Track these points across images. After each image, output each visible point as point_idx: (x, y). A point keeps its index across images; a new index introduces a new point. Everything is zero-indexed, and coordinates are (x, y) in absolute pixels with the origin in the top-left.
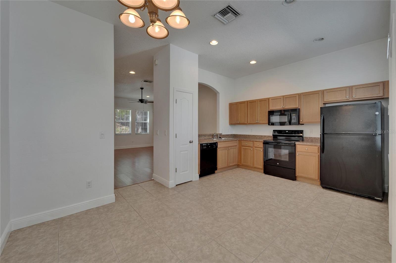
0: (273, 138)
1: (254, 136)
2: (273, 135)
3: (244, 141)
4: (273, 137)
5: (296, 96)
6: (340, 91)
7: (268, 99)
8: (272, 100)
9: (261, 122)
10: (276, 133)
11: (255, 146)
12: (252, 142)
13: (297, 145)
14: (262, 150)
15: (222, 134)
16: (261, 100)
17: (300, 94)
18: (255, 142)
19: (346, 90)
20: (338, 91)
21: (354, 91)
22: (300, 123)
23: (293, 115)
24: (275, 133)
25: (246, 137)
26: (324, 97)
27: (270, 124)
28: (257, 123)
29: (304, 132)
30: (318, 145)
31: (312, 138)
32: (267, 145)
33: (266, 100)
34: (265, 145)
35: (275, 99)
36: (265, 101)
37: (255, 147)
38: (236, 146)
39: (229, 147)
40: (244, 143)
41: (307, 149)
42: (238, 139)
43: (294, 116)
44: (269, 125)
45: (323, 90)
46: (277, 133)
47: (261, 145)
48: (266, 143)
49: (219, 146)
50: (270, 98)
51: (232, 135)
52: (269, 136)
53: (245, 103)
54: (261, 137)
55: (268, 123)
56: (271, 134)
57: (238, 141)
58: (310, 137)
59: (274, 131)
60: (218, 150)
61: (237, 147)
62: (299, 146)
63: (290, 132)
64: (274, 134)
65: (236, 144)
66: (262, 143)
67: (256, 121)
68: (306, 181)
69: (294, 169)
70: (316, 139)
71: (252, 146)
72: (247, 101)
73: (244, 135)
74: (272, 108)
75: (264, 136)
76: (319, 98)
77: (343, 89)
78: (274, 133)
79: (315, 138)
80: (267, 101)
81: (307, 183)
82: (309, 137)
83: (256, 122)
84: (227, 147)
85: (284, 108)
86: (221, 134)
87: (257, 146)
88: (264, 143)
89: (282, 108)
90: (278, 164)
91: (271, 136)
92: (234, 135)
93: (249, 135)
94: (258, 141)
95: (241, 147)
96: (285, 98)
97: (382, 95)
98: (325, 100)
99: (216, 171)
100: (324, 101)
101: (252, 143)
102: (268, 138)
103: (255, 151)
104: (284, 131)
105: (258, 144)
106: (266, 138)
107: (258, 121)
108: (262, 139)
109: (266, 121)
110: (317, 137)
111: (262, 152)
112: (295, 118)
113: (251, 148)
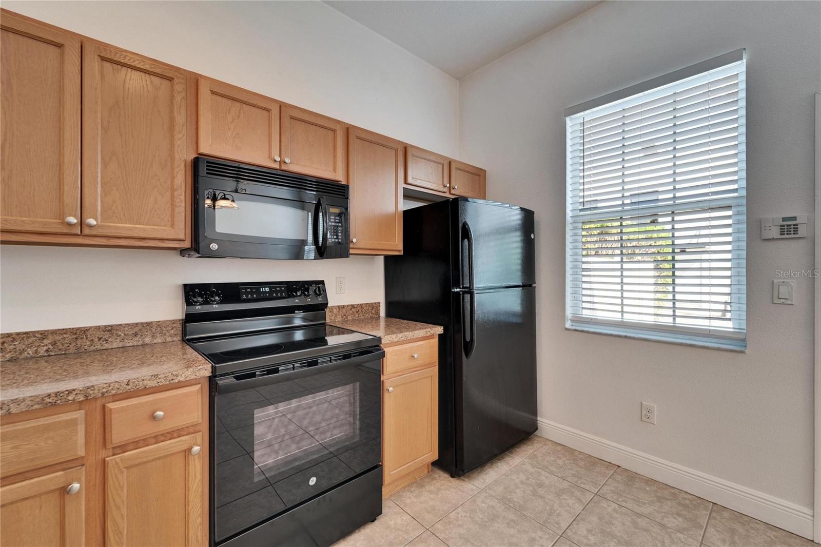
8: (212, 94)
11: (123, 433)
13: (387, 350)
17: (348, 130)
19: (443, 165)
23: (332, 210)
26: (408, 167)
29: (328, 289)
31: (344, 307)
37: (121, 448)
43: (335, 214)
55: (184, 237)
56: (163, 309)
62: (391, 350)
63: (281, 292)
67: (60, 217)
70: (355, 309)
71: (83, 454)
76: (396, 167)
77: (440, 160)
82: (337, 307)
85: (284, 168)
87: (146, 431)
89: (274, 165)
96: (291, 117)
98: (410, 180)
102: (137, 339)
103: (119, 483)
104: (251, 289)
105: (160, 413)
106: (121, 345)
107: (96, 219)
108: (86, 352)
109: (172, 225)
110: (358, 304)
111: (196, 457)
112: (337, 227)
113: (59, 474)
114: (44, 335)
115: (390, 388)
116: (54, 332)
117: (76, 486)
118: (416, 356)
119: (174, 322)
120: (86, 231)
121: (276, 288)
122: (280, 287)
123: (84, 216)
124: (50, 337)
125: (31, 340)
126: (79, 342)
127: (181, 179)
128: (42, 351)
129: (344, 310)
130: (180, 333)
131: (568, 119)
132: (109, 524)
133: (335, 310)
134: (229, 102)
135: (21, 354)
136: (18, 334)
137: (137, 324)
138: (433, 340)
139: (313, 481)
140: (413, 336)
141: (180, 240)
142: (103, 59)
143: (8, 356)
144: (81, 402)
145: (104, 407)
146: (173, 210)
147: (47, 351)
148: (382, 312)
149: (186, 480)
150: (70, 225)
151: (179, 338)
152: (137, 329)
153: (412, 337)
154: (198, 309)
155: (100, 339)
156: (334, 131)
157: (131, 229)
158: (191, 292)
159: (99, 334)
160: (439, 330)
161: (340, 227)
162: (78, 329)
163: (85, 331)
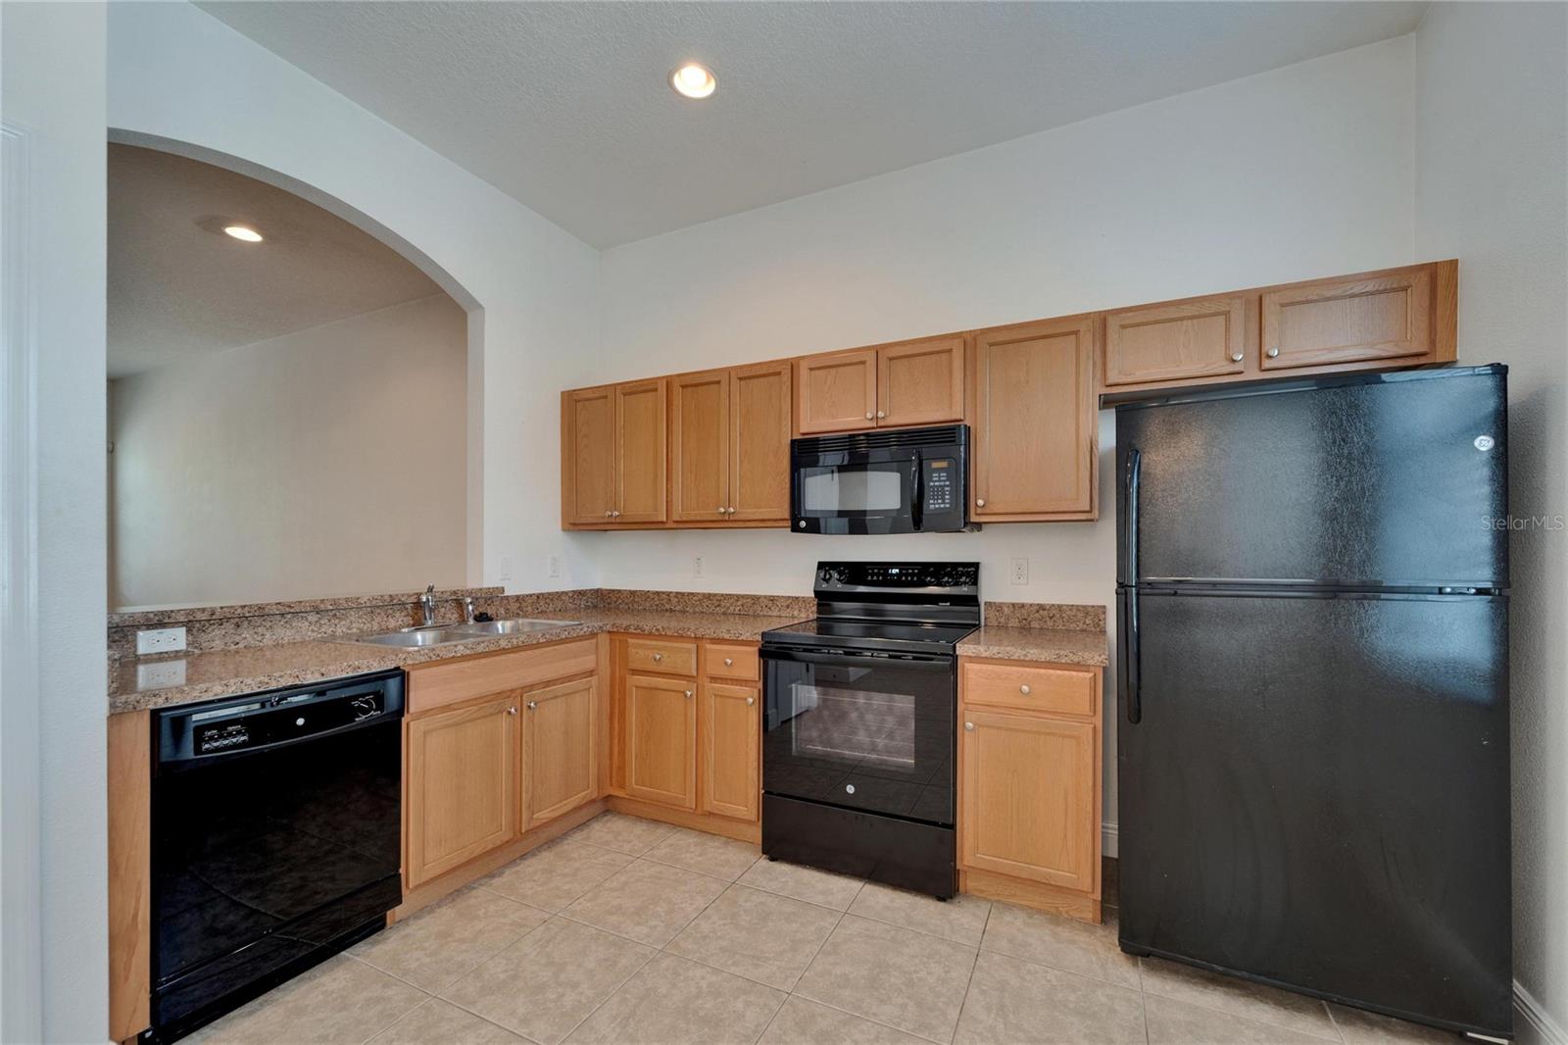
0: (819, 612)
1: (709, 596)
2: (816, 592)
3: (642, 634)
4: (819, 605)
5: (950, 351)
6: (1195, 321)
7: (793, 365)
8: (811, 369)
9: (750, 513)
10: (831, 582)
11: (712, 669)
12: (693, 646)
13: (967, 665)
14: (751, 700)
15: (503, 590)
16: (750, 375)
17: (975, 339)
18: (708, 646)
19: (1227, 314)
20: (1185, 322)
21: (1271, 320)
22: (974, 518)
23: (935, 465)
24: (827, 581)
25: (667, 606)
26: (1109, 355)
27: (803, 524)
28: (725, 523)
29: (984, 576)
30: (1091, 662)
31: (1023, 606)
32: (784, 665)
33: (779, 373)
34: (772, 663)
35: (829, 364)
36: (771, 378)
37: (714, 679)
38: (591, 673)
39: (531, 687)
40: (641, 652)
41: (1025, 688)
42: (609, 628)
43: (938, 476)
44: (795, 529)
45: (1100, 312)
46: (839, 580)
47: (749, 664)
48: (774, 651)
49: (417, 701)
50: (803, 358)
51: (581, 593)
52: (797, 598)
53: (656, 390)
54: (749, 606)
55: (786, 515)
56: (802, 584)
57: (604, 639)
58: (1013, 605)
59: (822, 566)
60: (413, 732)
61: (594, 680)
62: (976, 667)
63: (912, 575)
64: (824, 586)
65: (588, 662)
66: (755, 650)
67: (718, 509)
68: (1014, 896)
69: (945, 826)
70: (1046, 612)
71: (695, 674)
72: (669, 381)
73: (658, 593)
74: (813, 423)
75: (765, 597)
76: (1077, 364)
77: (1214, 308)
78: (824, 579)
79: (1041, 607)
80: (786, 377)
81: (1022, 908)
82: (1008, 605)
83: (722, 510)
84: (512, 691)
85: (881, 423)
86: (494, 595)
87: (723, 672)
88: (764, 654)
89: (868, 425)
90: (850, 789)
91: (804, 599)
92: (598, 593)
93: (683, 594)
94: (727, 636)
95: (623, 681)
96: (891, 359)
97: (1422, 350)
98: (1113, 378)
99: (395, 914)
100: (1109, 382)
101: (689, 651)
102: (788, 610)
103: (710, 704)
104: (876, 569)
105: (728, 661)
106: (778, 613)
107: (734, 508)
108: (758, 616)
110: (1053, 605)
111: (752, 709)
112: (943, 487)
113: (684, 682)
114: (738, 597)
115: (970, 725)
116: (743, 596)
117: (689, 693)
120: (733, 517)
121: (907, 569)
122: (913, 570)
123: (730, 505)
129: (1024, 611)
132: (706, 730)
133: (1005, 609)
134: (827, 371)
137: (789, 597)
138: (1086, 674)
140: (1025, 655)
142: (740, 379)
144: (693, 638)
145: (705, 646)
150: (721, 514)
153: (1022, 658)
157: (755, 513)
158: (822, 569)
161: (947, 486)
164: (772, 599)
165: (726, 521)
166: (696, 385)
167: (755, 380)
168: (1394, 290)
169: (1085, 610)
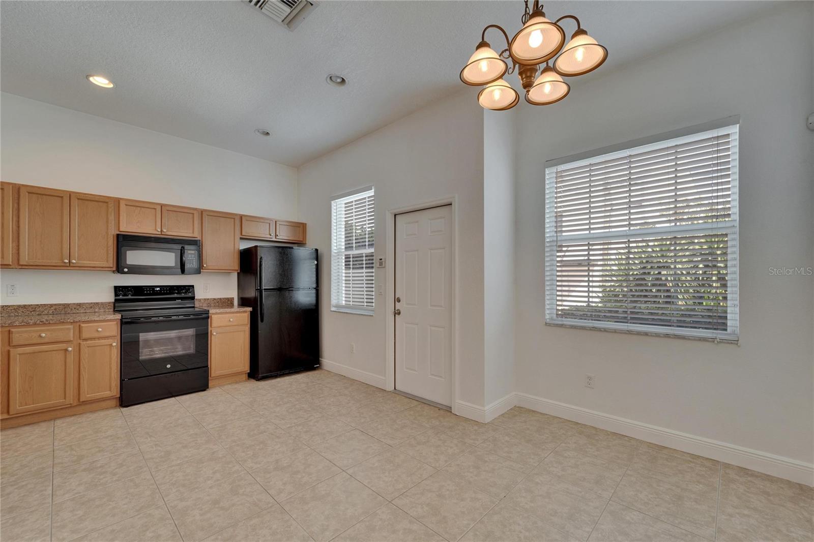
2: (116, 299)
6: (263, 222)
8: (126, 205)
11: (86, 335)
13: (213, 316)
14: (114, 344)
18: (84, 325)
19: (269, 224)
20: (260, 222)
21: (278, 227)
22: (201, 270)
23: (189, 252)
26: (243, 227)
27: (126, 270)
28: (69, 266)
29: (196, 290)
30: (248, 310)
31: (208, 299)
33: (107, 202)
35: (136, 205)
37: (86, 340)
40: (24, 335)
43: (191, 255)
44: (121, 271)
45: (241, 215)
47: (112, 329)
52: (97, 303)
55: (113, 266)
56: (103, 297)
58: (205, 299)
62: (216, 316)
63: (167, 290)
66: (116, 323)
67: (62, 259)
68: (224, 383)
70: (216, 301)
71: (72, 339)
74: (127, 228)
76: (234, 228)
77: (267, 221)
79: (215, 299)
81: (227, 384)
82: (203, 299)
83: (67, 261)
87: (96, 335)
89: (158, 233)
94: (97, 319)
95: (9, 352)
96: (169, 210)
97: (302, 239)
100: (243, 234)
101: (69, 329)
102: (91, 309)
103: (85, 352)
104: (150, 289)
105: (100, 329)
106: (85, 311)
107: (75, 260)
109: (107, 261)
110: (218, 298)
111: (115, 348)
112: (193, 260)
113: (65, 345)
114: (51, 305)
115: (214, 334)
116: (55, 305)
117: (70, 349)
118: (231, 320)
119: (110, 303)
120: (71, 265)
121: (164, 288)
122: (167, 288)
123: (71, 259)
124: (54, 307)
125: (47, 307)
126: (66, 309)
127: (111, 243)
128: (51, 312)
129: (209, 301)
130: (113, 308)
131: (332, 202)
132: (81, 364)
133: (202, 300)
134: (134, 208)
135: (42, 312)
136: (41, 305)
138: (247, 314)
139: (169, 366)
141: (111, 267)
142: (78, 199)
143: (37, 313)
144: (71, 322)
145: (80, 325)
146: (107, 255)
147: (53, 312)
148: (236, 302)
149: (110, 355)
150: (65, 263)
151: (112, 310)
152: (92, 305)
154: (121, 297)
155: (75, 308)
156: (193, 214)
157: (90, 264)
158: (117, 289)
159: (75, 306)
160: (250, 309)
161: (195, 260)
162: (65, 304)
163: (68, 305)
164: (80, 305)
165: (67, 266)
166: (43, 195)
167: (89, 202)
168: (297, 227)
169: (228, 299)
